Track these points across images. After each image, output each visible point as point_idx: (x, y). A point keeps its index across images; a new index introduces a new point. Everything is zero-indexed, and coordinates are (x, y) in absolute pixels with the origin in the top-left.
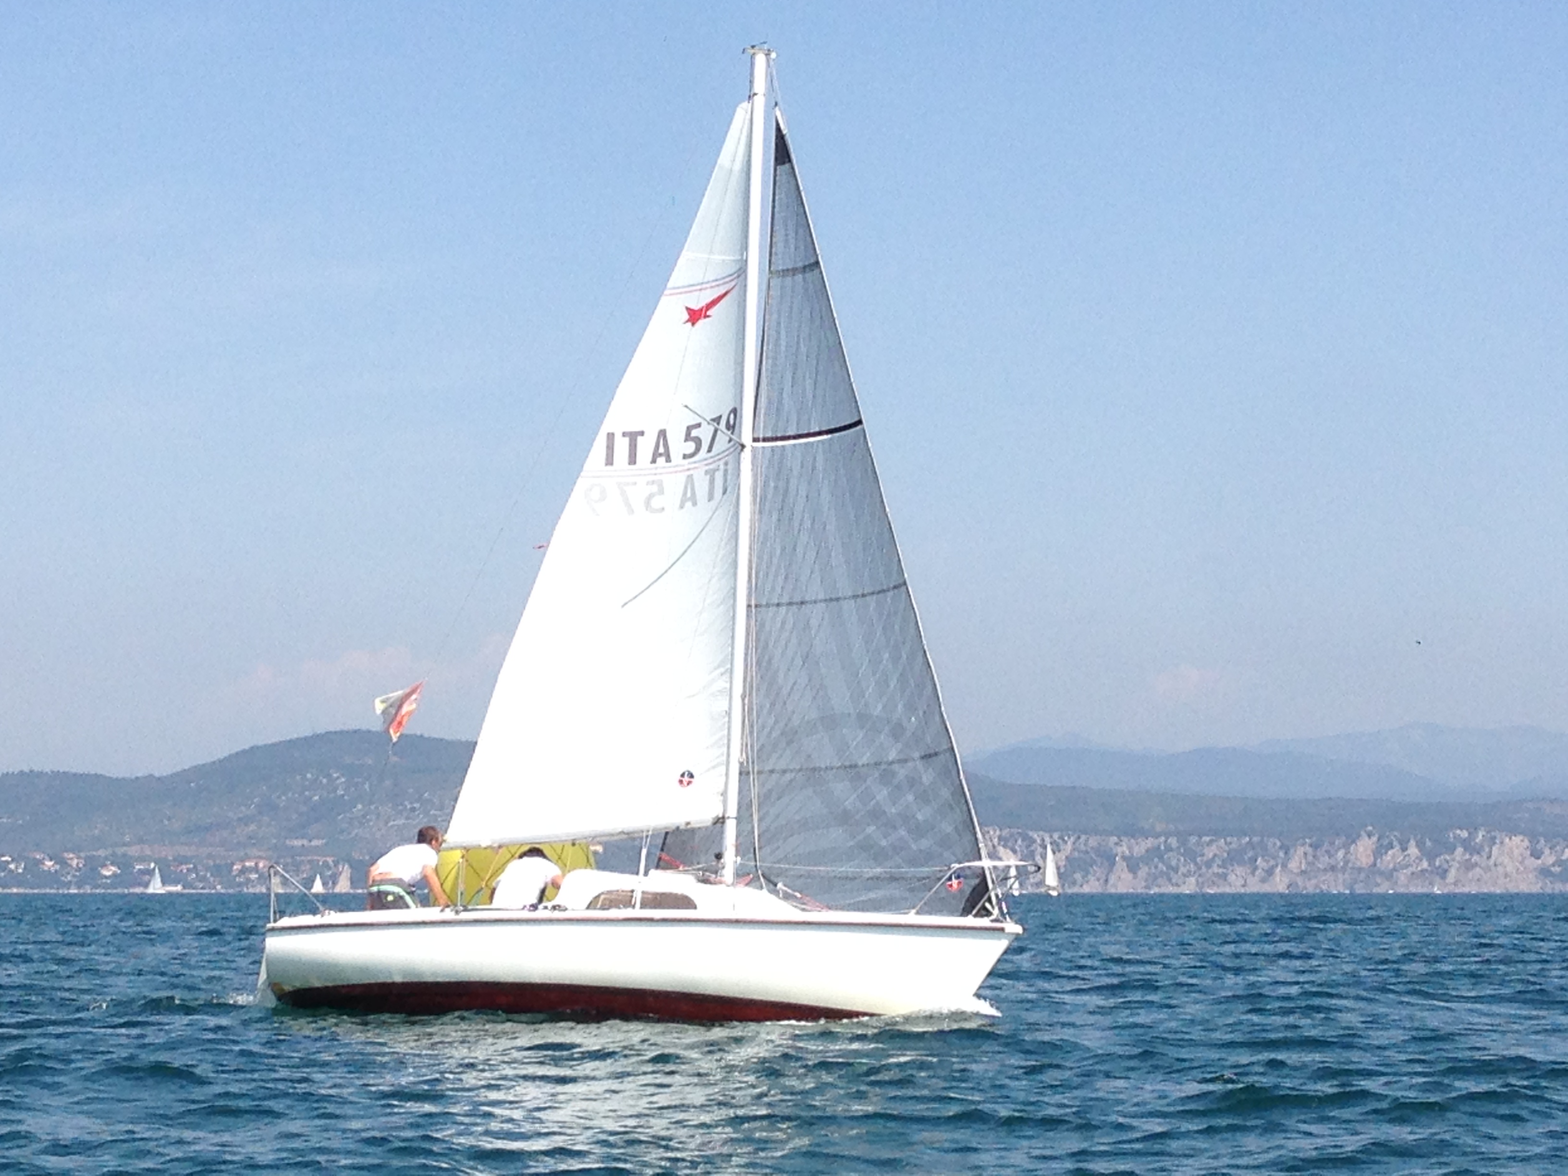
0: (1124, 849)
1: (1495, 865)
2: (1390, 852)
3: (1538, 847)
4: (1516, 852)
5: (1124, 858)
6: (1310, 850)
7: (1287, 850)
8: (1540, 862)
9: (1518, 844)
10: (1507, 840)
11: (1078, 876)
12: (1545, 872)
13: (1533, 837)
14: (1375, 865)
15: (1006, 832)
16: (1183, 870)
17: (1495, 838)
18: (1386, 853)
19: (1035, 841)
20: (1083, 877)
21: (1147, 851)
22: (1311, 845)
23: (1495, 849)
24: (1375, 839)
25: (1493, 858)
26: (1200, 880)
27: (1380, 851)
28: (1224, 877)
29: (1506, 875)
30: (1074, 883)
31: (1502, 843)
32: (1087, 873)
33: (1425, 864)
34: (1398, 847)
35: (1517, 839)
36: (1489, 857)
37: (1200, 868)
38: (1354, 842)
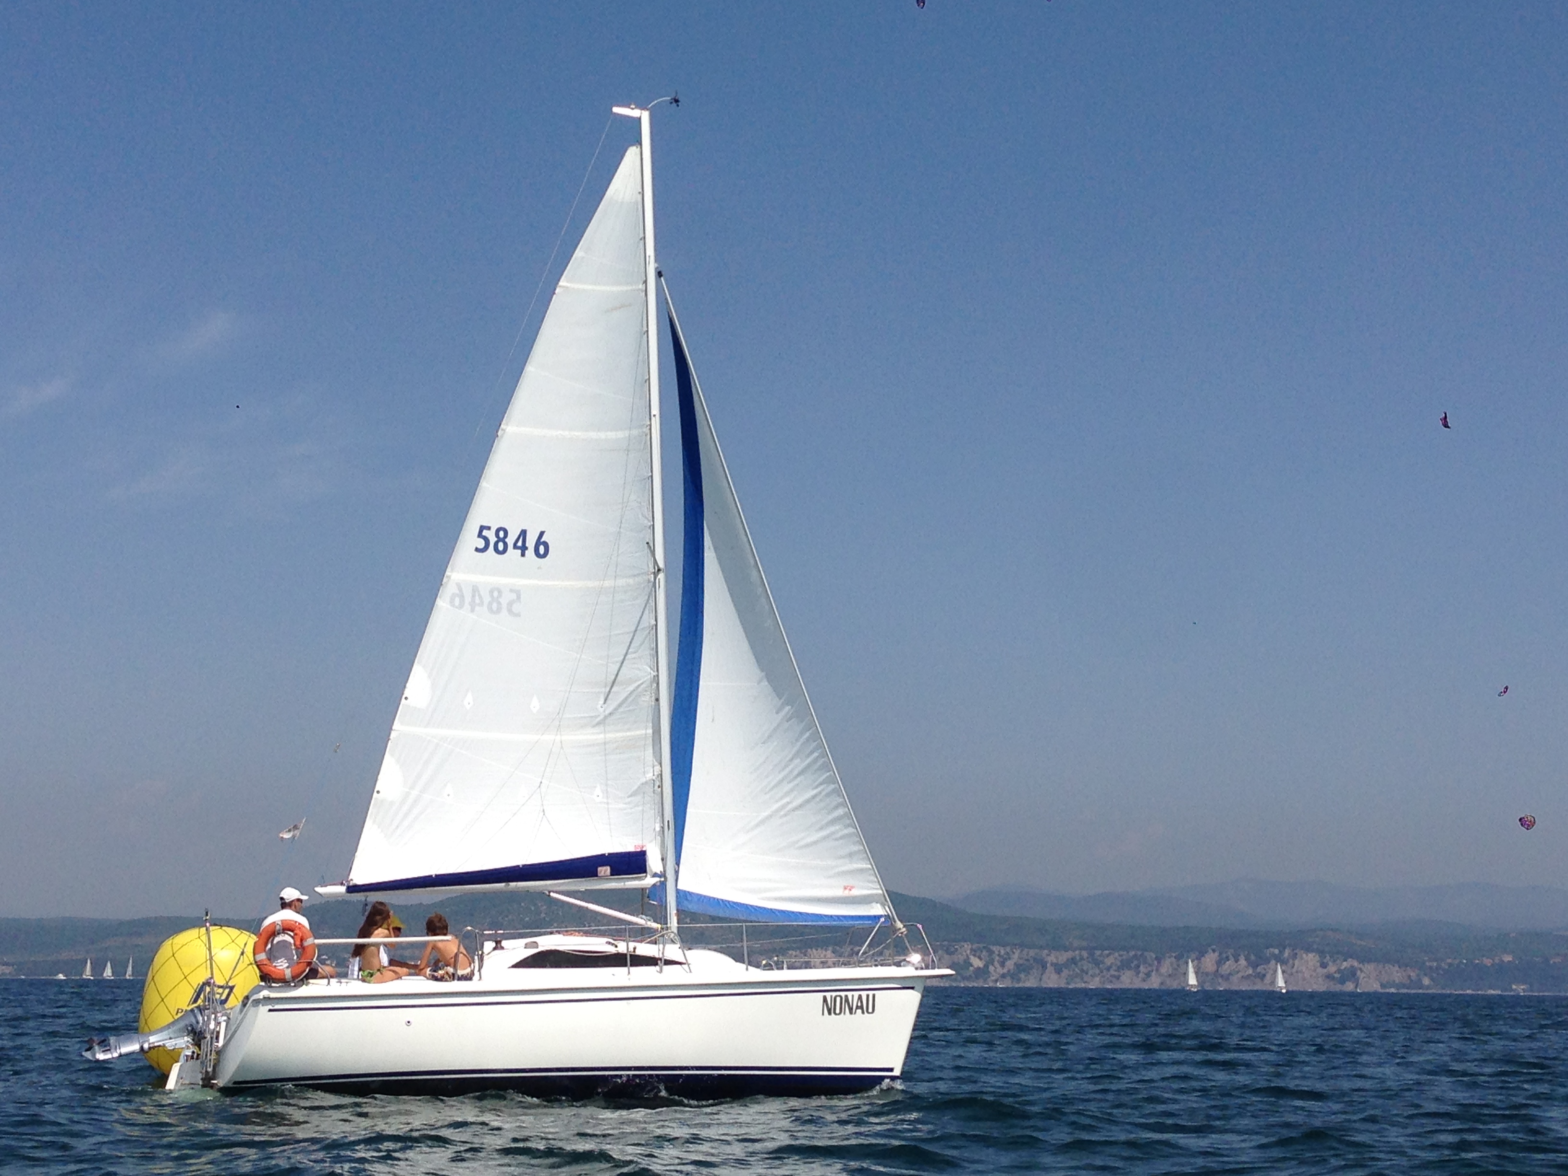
0: (1052, 959)
1: (1297, 972)
2: (1227, 963)
3: (1325, 961)
4: (1311, 964)
5: (1052, 964)
6: (1173, 959)
7: (1159, 960)
8: (1325, 970)
9: (1312, 959)
10: (1304, 955)
11: (1022, 976)
12: (1329, 977)
13: (1321, 953)
14: (1217, 970)
15: (975, 946)
16: (1090, 972)
17: (1296, 954)
18: (1225, 963)
19: (994, 952)
20: (1026, 976)
21: (1068, 960)
22: (1175, 957)
23: (1296, 962)
24: (1217, 954)
25: (1296, 967)
26: (1103, 979)
27: (1220, 963)
28: (1118, 978)
29: (1304, 979)
30: (1019, 980)
31: (1302, 958)
32: (1029, 973)
33: (1250, 971)
34: (1232, 959)
35: (1311, 955)
36: (1293, 967)
37: (1102, 972)
38: (1203, 956)
